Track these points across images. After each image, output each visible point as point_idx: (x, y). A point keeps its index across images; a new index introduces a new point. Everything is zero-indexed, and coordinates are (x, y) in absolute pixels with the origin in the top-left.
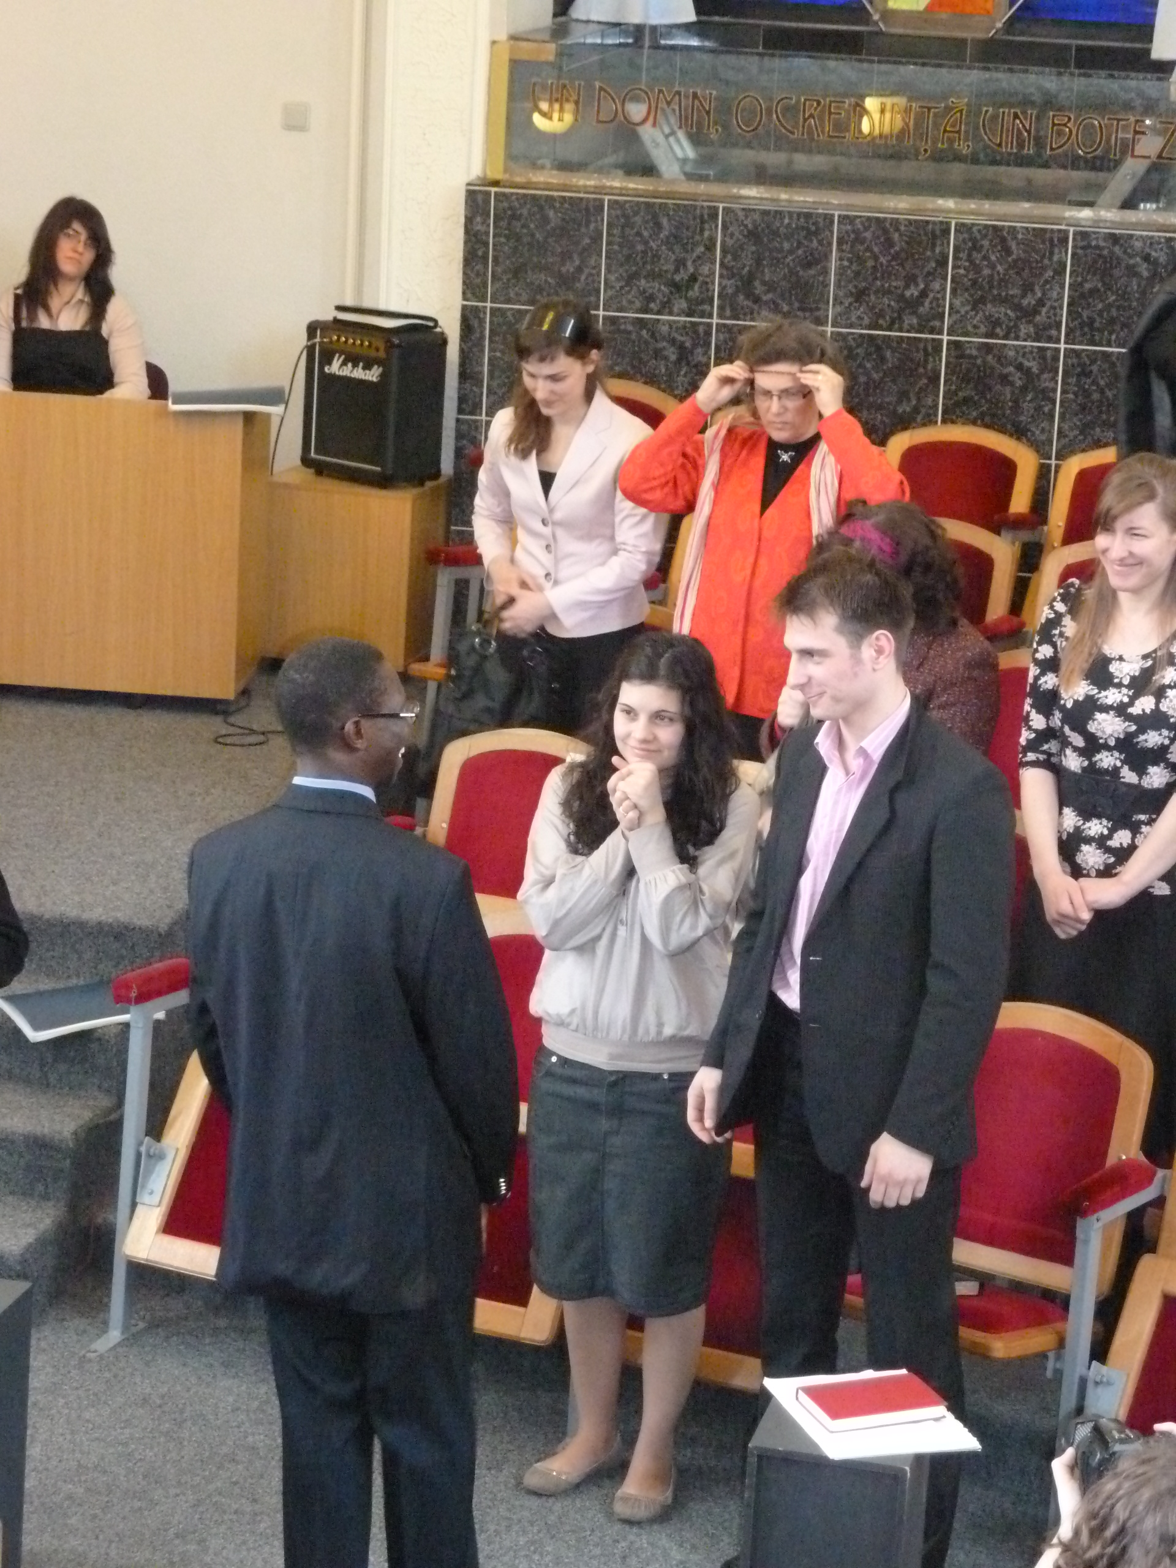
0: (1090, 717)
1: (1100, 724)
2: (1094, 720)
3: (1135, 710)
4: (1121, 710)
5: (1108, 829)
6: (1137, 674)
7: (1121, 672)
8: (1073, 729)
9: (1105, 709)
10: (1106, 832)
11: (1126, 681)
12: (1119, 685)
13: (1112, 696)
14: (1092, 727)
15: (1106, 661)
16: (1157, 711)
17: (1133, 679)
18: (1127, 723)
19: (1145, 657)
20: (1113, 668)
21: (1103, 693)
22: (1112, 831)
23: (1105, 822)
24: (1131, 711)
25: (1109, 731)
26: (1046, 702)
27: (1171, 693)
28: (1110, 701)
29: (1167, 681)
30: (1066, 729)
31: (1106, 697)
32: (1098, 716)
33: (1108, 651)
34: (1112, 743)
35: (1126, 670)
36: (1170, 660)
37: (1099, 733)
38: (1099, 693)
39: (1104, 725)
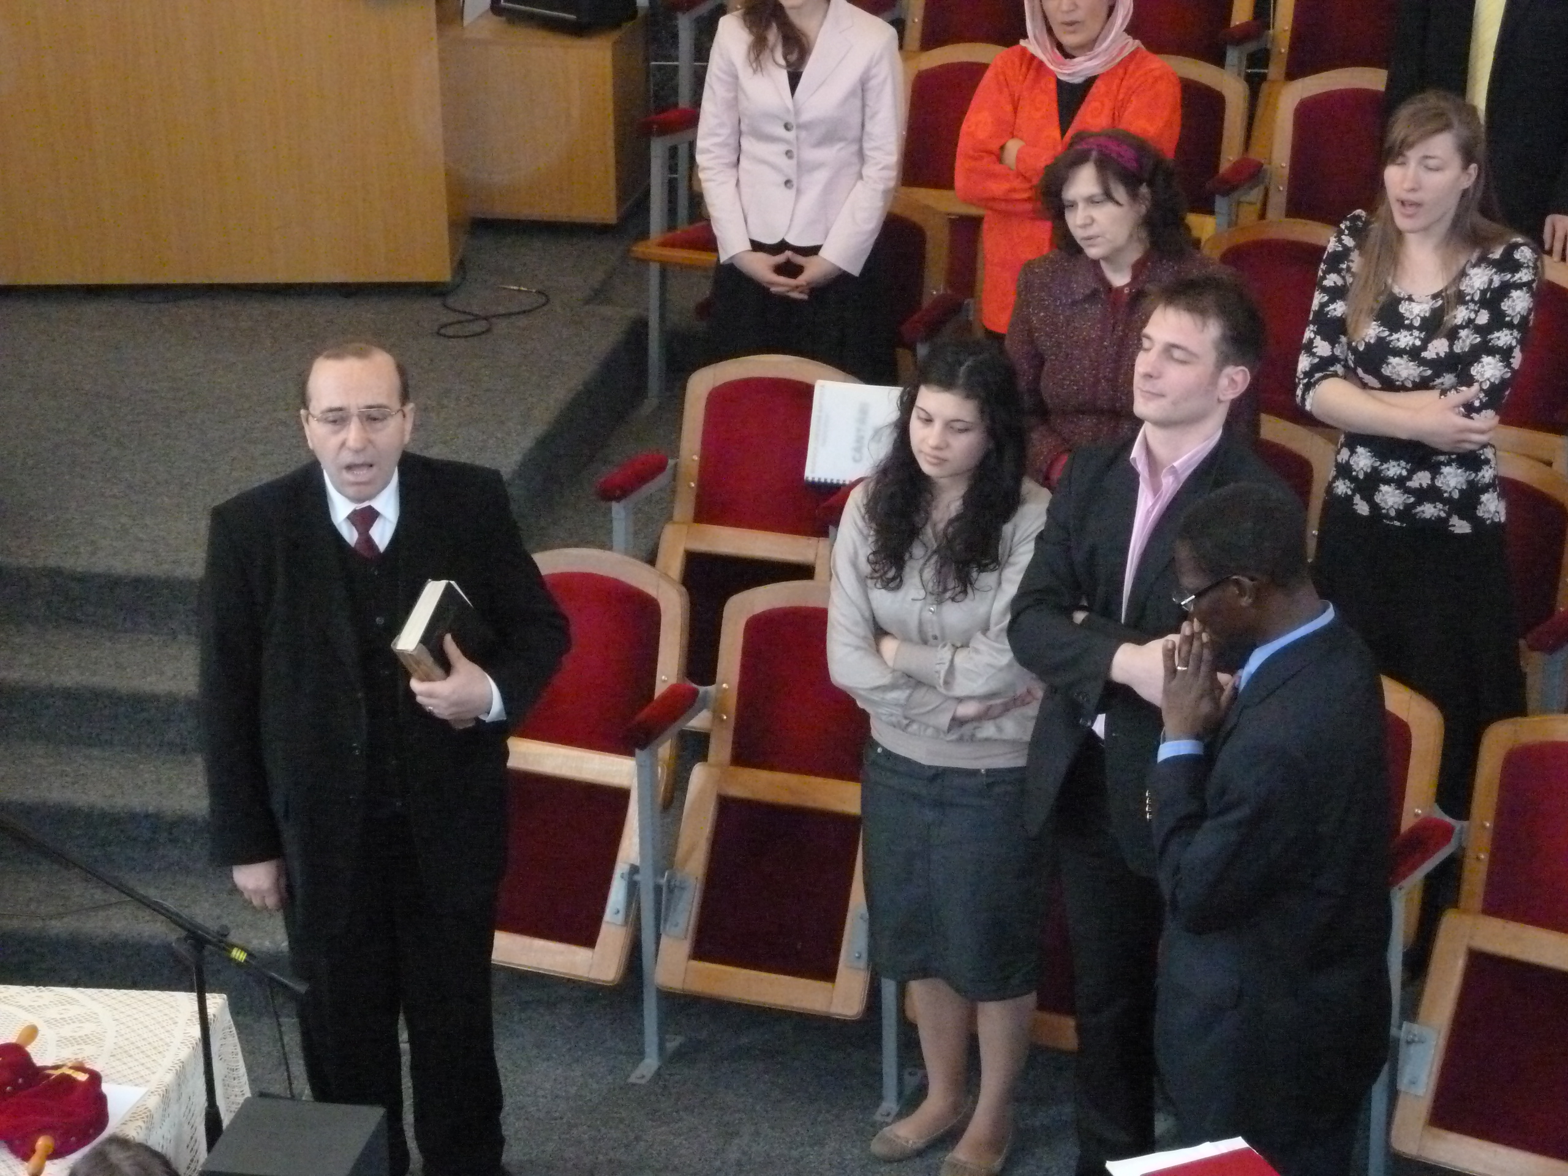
0: (1383, 361)
1: (1394, 367)
2: (1388, 364)
3: (1429, 354)
4: (1414, 354)
5: (1407, 470)
6: (1427, 315)
7: (1411, 312)
8: (1366, 371)
9: (1398, 353)
10: (1404, 473)
11: (1417, 323)
12: (1410, 328)
13: (1404, 339)
16: (1451, 354)
17: (1424, 320)
18: (1421, 368)
19: (1435, 297)
20: (1403, 308)
22: (1411, 473)
23: (1403, 463)
24: (1424, 354)
25: (1404, 374)
26: (1334, 329)
27: (1463, 333)
28: (1402, 344)
29: (1458, 321)
30: (1360, 371)
31: (1398, 340)
32: (1394, 360)
33: (1396, 290)
34: (1410, 385)
35: (1416, 310)
36: (1461, 298)
37: (1394, 377)
38: (1391, 335)
39: (1398, 368)
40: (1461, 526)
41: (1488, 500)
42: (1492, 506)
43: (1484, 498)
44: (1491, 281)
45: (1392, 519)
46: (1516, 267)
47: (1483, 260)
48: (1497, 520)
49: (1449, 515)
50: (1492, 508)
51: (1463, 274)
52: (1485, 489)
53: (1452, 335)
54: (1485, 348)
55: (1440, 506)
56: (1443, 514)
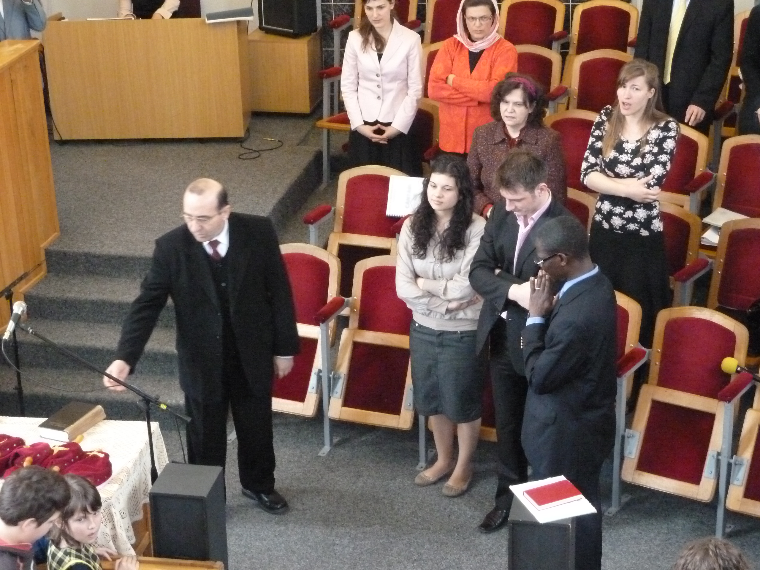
0: (616, 166)
1: (620, 169)
2: (618, 167)
3: (634, 164)
4: (628, 163)
5: (623, 210)
6: (634, 148)
7: (628, 147)
8: (609, 170)
9: (622, 163)
10: (622, 212)
11: (630, 151)
12: (627, 153)
13: (624, 158)
14: (617, 170)
15: (622, 143)
16: (642, 164)
17: (632, 150)
18: (631, 169)
19: (637, 141)
20: (625, 145)
21: (621, 156)
22: (625, 211)
23: (622, 208)
24: (632, 164)
25: (624, 172)
26: (597, 153)
27: (647, 156)
28: (623, 160)
29: (646, 151)
30: (606, 170)
31: (622, 158)
32: (619, 166)
33: (622, 138)
34: (626, 176)
35: (629, 147)
36: (647, 142)
37: (620, 173)
38: (619, 156)
39: (622, 169)
40: (645, 233)
41: (656, 222)
42: (657, 225)
43: (654, 221)
44: (659, 135)
45: (618, 230)
46: (669, 130)
47: (656, 127)
48: (659, 230)
49: (640, 228)
50: (657, 226)
51: (648, 132)
52: (654, 218)
53: (643, 157)
54: (656, 162)
55: (636, 225)
56: (637, 228)
